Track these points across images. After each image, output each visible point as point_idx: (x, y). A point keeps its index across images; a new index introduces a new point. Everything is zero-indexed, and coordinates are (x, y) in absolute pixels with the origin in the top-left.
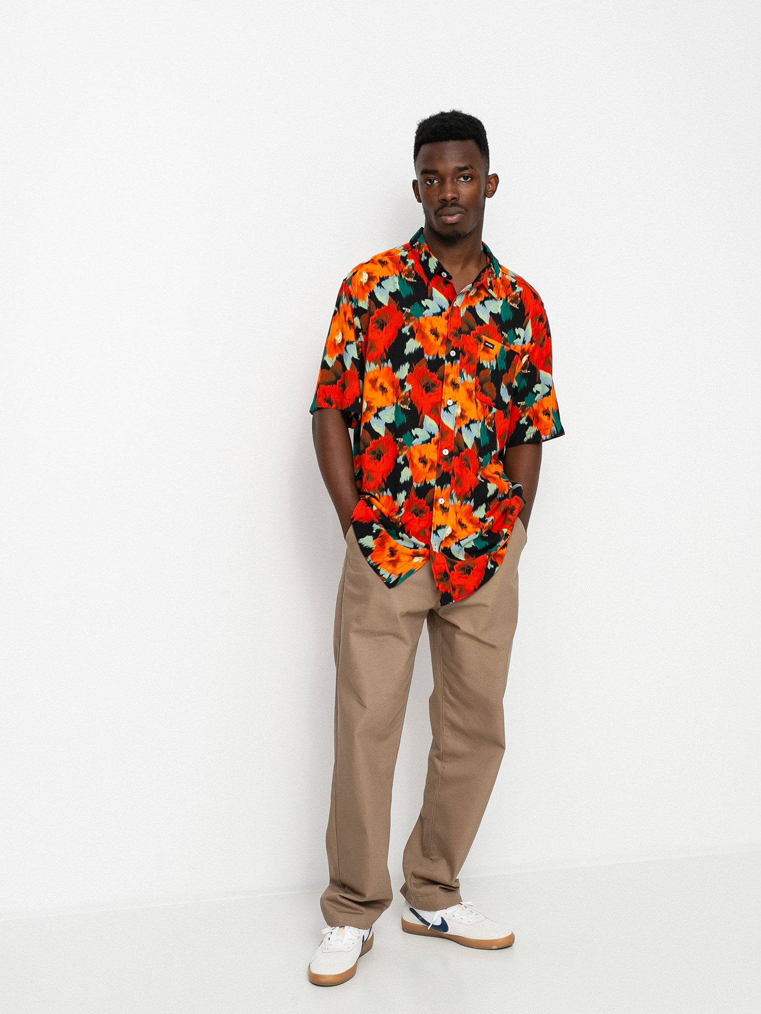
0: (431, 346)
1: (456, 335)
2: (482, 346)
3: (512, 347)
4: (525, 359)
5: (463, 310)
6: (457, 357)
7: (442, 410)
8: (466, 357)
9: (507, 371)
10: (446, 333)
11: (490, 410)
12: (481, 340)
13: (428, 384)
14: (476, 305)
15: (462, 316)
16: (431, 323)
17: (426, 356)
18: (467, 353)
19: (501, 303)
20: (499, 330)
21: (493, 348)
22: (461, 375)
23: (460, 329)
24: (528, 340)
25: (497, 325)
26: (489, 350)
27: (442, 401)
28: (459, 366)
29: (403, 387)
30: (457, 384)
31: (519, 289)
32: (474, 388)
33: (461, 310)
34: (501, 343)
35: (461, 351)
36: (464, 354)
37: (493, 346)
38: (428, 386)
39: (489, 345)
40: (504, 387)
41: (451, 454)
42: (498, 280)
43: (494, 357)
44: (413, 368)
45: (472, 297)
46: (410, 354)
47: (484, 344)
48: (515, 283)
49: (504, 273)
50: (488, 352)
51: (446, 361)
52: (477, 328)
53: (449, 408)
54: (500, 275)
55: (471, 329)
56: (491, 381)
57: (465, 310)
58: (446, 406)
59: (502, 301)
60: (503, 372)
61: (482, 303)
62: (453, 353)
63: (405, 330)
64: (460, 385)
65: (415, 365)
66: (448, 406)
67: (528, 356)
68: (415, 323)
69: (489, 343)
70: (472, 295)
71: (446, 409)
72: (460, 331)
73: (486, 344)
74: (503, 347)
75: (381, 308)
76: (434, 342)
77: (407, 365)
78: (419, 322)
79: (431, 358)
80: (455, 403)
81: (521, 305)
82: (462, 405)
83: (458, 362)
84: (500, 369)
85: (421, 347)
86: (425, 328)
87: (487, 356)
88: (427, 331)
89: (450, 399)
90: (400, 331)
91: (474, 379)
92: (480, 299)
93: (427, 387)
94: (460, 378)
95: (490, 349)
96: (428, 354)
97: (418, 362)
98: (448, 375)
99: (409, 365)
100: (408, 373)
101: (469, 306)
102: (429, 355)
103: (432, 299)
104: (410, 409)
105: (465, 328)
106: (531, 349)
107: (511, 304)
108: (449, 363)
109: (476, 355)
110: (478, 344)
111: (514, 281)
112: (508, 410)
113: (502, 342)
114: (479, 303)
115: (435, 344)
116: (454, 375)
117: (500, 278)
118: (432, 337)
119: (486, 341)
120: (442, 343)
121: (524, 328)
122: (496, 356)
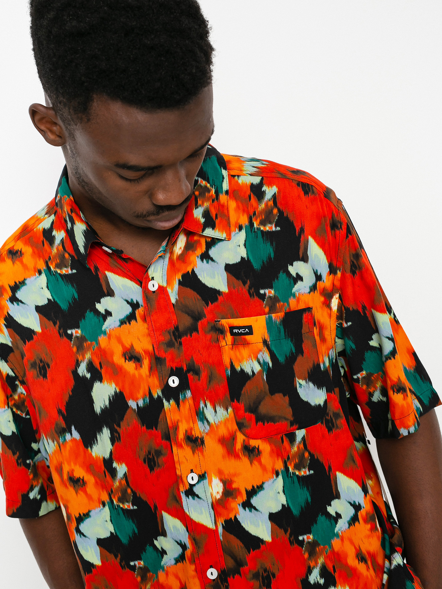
0: (134, 383)
1: (170, 344)
2: (229, 338)
3: (293, 305)
4: (335, 302)
5: (172, 289)
6: (183, 386)
7: (183, 496)
8: (203, 374)
9: (299, 350)
10: (150, 348)
11: (292, 438)
12: (221, 331)
13: (149, 453)
14: (195, 265)
15: (173, 301)
16: (119, 340)
17: (132, 404)
18: (201, 368)
19: (240, 237)
20: (252, 290)
21: (251, 333)
22: (202, 417)
23: (177, 329)
24: (324, 270)
25: (244, 283)
26: (245, 339)
27: (178, 480)
28: (191, 402)
29: (113, 472)
30: (197, 439)
31: (270, 191)
32: (236, 427)
33: (169, 290)
34: (265, 314)
35: (189, 371)
36: (197, 372)
37: (250, 328)
38: (151, 457)
39: (242, 331)
40: (303, 382)
41: (223, 575)
42: (223, 198)
43: (261, 345)
44: (117, 432)
45: (183, 258)
46: (104, 411)
47: (232, 334)
48: (261, 184)
49: (234, 176)
50: (246, 344)
51: (164, 401)
52: (207, 309)
53: (196, 490)
54: (225, 186)
55: (196, 317)
56: (272, 392)
57: (176, 286)
58: (188, 487)
59: (243, 232)
60: (291, 359)
61: (206, 257)
62: (174, 382)
63: (82, 370)
64: (204, 435)
65: (119, 426)
66: (192, 486)
67: (337, 296)
68: (92, 354)
69: (239, 328)
70: (180, 252)
71: (190, 492)
72: (177, 333)
73: (234, 331)
74: (270, 318)
75: (32, 338)
76: (136, 373)
77: (106, 433)
78: (99, 348)
79: (141, 403)
80: (202, 477)
81: (282, 221)
82: (220, 473)
83: (189, 394)
84: (281, 359)
85: (118, 391)
86: (112, 354)
87: (245, 352)
88: (118, 359)
89: (192, 471)
90: (75, 373)
91: (230, 410)
92: (199, 252)
93: (149, 459)
94: (200, 423)
95: (248, 337)
96: (133, 399)
97: (122, 419)
98: (176, 428)
99: (109, 431)
100: (113, 445)
101: (183, 276)
102: (136, 399)
103: (111, 293)
104: (135, 507)
105: (186, 321)
106: (337, 283)
107: (262, 228)
108: (172, 402)
109: (220, 363)
110: (218, 340)
111: (256, 180)
112: (331, 414)
113: (267, 310)
114: (198, 261)
115: (140, 376)
116: (188, 422)
117: (227, 192)
118: (130, 366)
119: (232, 328)
120: (150, 369)
121: (305, 259)
122: (265, 342)
